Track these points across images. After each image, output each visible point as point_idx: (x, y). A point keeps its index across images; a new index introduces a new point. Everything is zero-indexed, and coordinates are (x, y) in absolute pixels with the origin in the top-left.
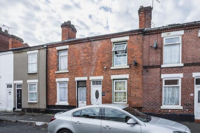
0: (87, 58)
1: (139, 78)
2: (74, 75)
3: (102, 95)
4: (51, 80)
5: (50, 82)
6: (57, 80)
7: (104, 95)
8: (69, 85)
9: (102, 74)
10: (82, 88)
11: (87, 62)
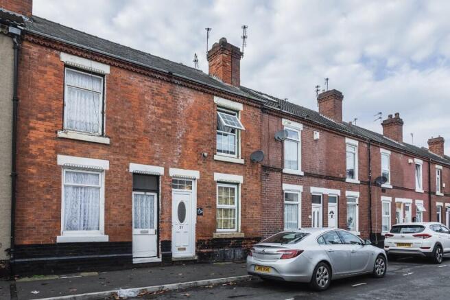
0: (162, 120)
1: (256, 185)
2: (128, 155)
3: (198, 214)
4: (33, 157)
5: (33, 164)
6: (62, 160)
7: (201, 214)
8: (108, 183)
9: (198, 166)
10: (143, 193)
11: (164, 129)
